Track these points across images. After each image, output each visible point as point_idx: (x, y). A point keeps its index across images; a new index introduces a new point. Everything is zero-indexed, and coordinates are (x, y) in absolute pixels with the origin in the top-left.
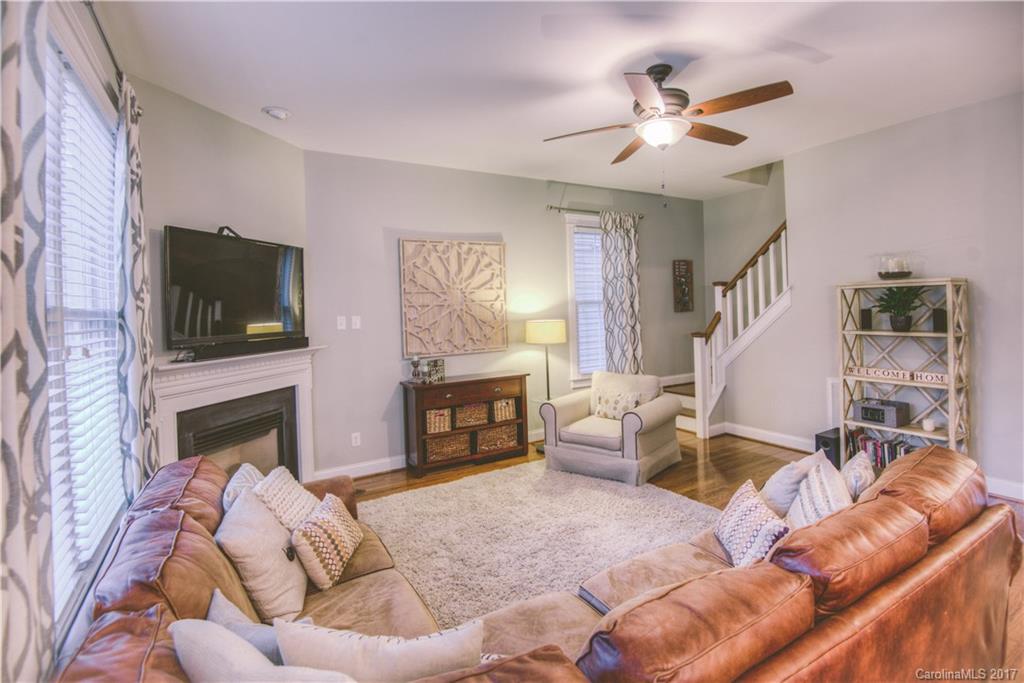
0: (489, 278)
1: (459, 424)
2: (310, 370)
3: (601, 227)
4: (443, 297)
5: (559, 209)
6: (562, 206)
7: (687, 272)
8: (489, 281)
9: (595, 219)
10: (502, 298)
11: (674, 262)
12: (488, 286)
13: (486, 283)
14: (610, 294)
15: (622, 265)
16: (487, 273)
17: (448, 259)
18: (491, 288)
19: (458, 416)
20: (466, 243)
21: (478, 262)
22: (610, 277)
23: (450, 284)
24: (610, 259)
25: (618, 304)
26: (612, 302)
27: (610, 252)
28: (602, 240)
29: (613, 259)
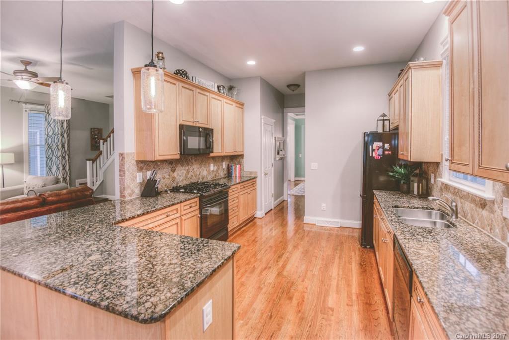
3: (45, 112)
5: (19, 102)
6: (21, 100)
7: (98, 133)
9: (42, 107)
11: (91, 129)
14: (50, 141)
15: (58, 129)
22: (50, 134)
24: (50, 126)
25: (55, 146)
26: (51, 145)
27: (51, 123)
28: (46, 117)
29: (52, 126)
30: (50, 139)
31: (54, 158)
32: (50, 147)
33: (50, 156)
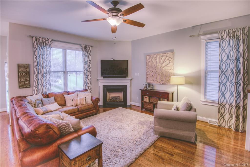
0: (169, 63)
1: (150, 101)
2: (130, 83)
4: (155, 69)
5: (198, 35)
6: (200, 34)
8: (169, 64)
10: (172, 69)
12: (168, 65)
13: (167, 65)
14: (224, 67)
16: (168, 62)
17: (157, 59)
18: (169, 66)
19: (151, 99)
20: (162, 54)
21: (165, 59)
22: (225, 59)
23: (157, 65)
25: (230, 72)
26: (225, 71)
27: (225, 48)
28: (220, 44)
29: (227, 51)
30: (224, 65)
31: (228, 84)
32: (223, 72)
33: (224, 82)
